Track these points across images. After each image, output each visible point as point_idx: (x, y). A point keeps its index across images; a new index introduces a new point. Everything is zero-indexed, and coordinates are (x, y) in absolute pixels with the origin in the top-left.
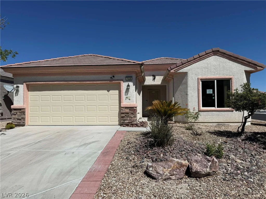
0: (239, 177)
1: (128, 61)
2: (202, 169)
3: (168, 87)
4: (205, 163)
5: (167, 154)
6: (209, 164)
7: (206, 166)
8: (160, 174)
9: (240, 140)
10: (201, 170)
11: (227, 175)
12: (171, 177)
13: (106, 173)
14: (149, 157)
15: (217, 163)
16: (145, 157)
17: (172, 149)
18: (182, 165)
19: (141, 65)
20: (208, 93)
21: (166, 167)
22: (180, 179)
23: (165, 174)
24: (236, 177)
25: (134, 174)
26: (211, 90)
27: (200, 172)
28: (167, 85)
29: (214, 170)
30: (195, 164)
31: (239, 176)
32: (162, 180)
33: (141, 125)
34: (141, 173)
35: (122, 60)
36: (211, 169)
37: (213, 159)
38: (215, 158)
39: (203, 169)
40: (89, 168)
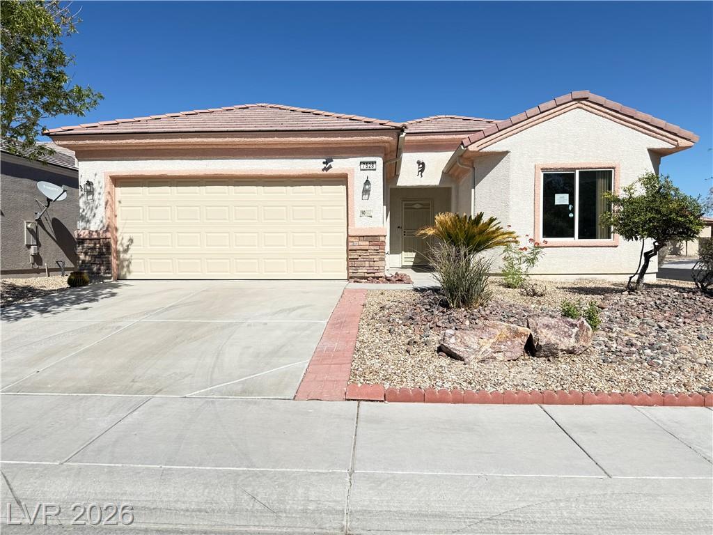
0: (634, 357)
1: (365, 122)
2: (560, 340)
3: (457, 192)
4: (566, 330)
5: (477, 321)
6: (574, 330)
7: (567, 335)
8: (472, 348)
9: (635, 304)
10: (558, 341)
11: (610, 354)
12: (494, 355)
13: (355, 353)
14: (440, 327)
15: (589, 330)
16: (431, 328)
17: (488, 312)
18: (517, 334)
19: (399, 131)
20: (557, 202)
21: (484, 337)
22: (515, 360)
23: (483, 350)
24: (628, 358)
25: (414, 354)
26: (566, 196)
27: (556, 346)
28: (453, 186)
29: (584, 344)
30: (544, 331)
31: (634, 355)
32: (477, 360)
33: (397, 279)
34: (427, 353)
35: (351, 119)
36: (577, 340)
37: (583, 322)
38: (585, 322)
39: (562, 339)
40: (314, 346)
